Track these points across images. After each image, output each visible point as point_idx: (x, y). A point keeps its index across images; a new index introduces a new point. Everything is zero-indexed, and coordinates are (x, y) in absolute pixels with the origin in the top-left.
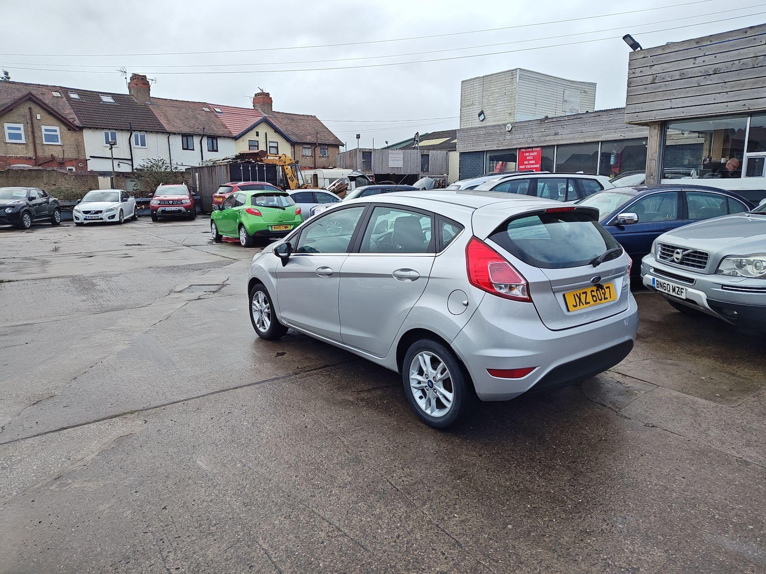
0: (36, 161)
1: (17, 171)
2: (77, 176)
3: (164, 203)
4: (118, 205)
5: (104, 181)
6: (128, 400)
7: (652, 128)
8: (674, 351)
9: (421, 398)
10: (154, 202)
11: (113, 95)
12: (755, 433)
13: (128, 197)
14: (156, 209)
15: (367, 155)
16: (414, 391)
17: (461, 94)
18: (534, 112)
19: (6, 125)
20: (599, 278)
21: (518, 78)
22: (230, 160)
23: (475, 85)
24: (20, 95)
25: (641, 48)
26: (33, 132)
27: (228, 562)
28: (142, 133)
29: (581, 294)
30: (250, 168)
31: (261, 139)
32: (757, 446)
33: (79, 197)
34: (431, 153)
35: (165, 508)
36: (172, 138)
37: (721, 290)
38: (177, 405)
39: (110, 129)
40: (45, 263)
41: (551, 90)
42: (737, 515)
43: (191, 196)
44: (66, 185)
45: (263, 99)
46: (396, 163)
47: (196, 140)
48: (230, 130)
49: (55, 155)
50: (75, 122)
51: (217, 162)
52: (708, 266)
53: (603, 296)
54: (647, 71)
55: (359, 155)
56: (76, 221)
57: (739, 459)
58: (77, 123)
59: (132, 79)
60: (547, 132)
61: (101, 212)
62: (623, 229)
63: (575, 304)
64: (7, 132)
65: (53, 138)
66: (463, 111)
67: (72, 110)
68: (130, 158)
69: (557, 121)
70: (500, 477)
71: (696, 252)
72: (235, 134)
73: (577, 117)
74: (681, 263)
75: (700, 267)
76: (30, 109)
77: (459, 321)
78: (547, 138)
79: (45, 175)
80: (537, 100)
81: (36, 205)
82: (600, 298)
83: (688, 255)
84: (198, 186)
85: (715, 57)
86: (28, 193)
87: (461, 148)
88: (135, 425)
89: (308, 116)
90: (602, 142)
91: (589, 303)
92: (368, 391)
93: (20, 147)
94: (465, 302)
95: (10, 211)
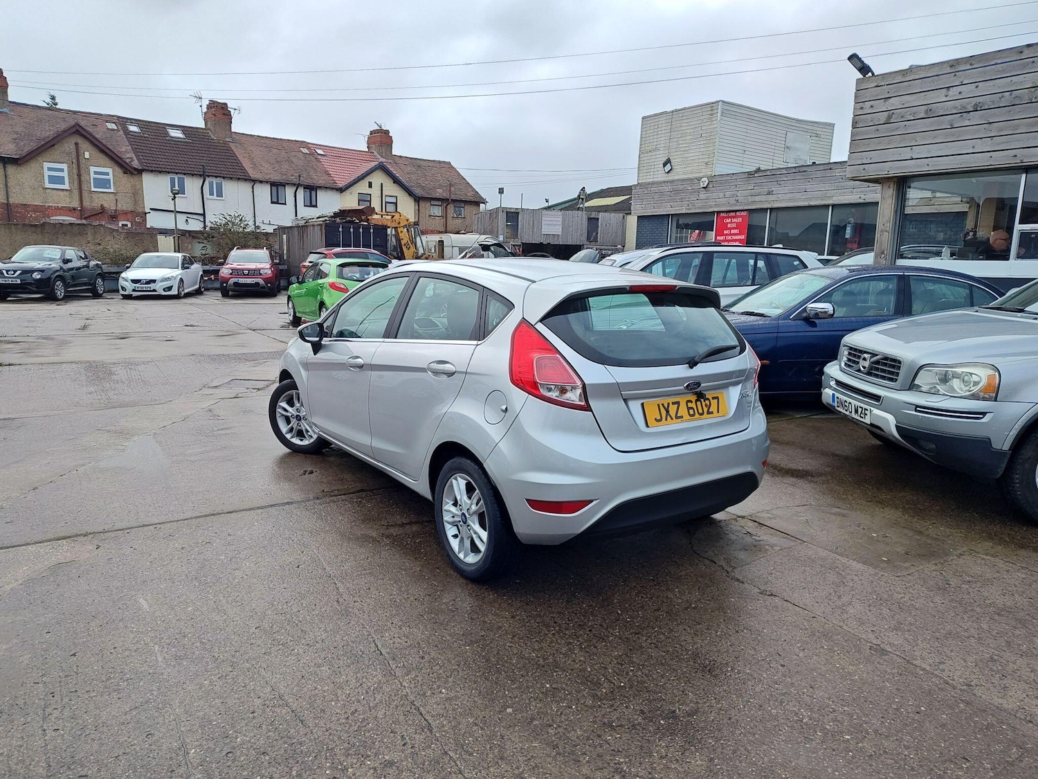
0: (82, 212)
1: (54, 225)
2: (130, 234)
3: (236, 272)
4: (177, 273)
5: (165, 242)
6: (88, 519)
7: (886, 187)
8: (850, 497)
9: (455, 536)
10: (225, 271)
11: (184, 129)
12: (913, 613)
13: (192, 264)
14: (226, 280)
15: (513, 216)
16: (447, 526)
17: (641, 135)
18: (741, 162)
19: (46, 165)
20: (699, 384)
21: (719, 114)
22: (326, 218)
23: (660, 122)
24: (63, 126)
25: (873, 74)
26: (79, 175)
27: (123, 727)
28: (219, 180)
29: (671, 404)
30: (352, 230)
31: (375, 192)
32: (909, 631)
33: (127, 262)
34: (601, 216)
35: (74, 655)
36: (258, 187)
37: (914, 413)
38: (146, 528)
39: (177, 173)
40: (63, 343)
41: (768, 132)
42: (835, 720)
43: (273, 265)
44: (115, 245)
45: (381, 139)
46: (552, 228)
47: (289, 192)
48: (335, 179)
49: (106, 205)
50: (132, 163)
51: (310, 221)
52: (900, 378)
53: (706, 409)
54: (881, 106)
55: (502, 218)
56: (122, 292)
57: (875, 646)
58: (136, 164)
59: (209, 107)
60: (758, 190)
61: (154, 281)
62: (814, 325)
63: (658, 418)
64: (47, 173)
65: (104, 183)
66: (643, 159)
67: (130, 148)
68: (202, 212)
69: (772, 175)
70: (526, 646)
71: (886, 358)
72: (341, 184)
73: (800, 170)
74: (869, 374)
75: (891, 380)
76: (76, 144)
77: (494, 432)
78: (757, 199)
79: (90, 231)
80: (747, 145)
81: (72, 269)
82: (701, 411)
83: (877, 362)
84: (285, 252)
85: (977, 87)
86: (63, 253)
87: (638, 209)
88: (83, 551)
89: (440, 162)
90: (834, 206)
91: (682, 417)
92: (403, 525)
93: (61, 193)
94: (504, 408)
95: (39, 277)
